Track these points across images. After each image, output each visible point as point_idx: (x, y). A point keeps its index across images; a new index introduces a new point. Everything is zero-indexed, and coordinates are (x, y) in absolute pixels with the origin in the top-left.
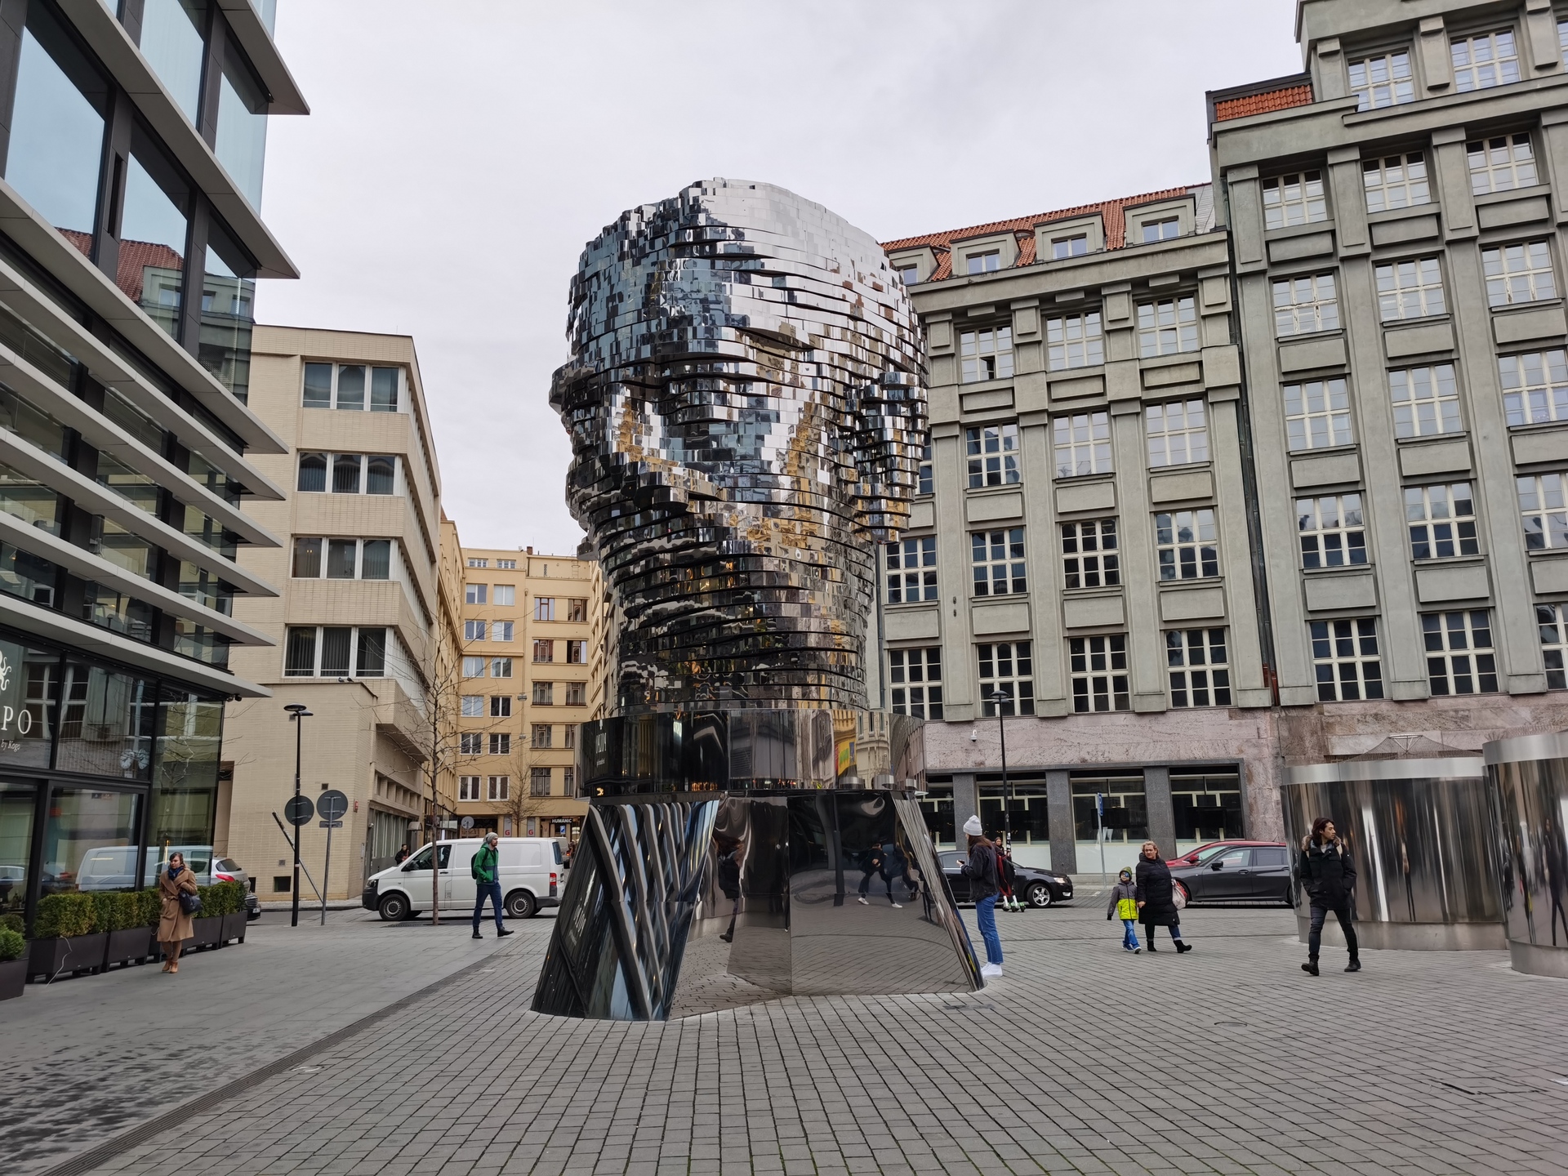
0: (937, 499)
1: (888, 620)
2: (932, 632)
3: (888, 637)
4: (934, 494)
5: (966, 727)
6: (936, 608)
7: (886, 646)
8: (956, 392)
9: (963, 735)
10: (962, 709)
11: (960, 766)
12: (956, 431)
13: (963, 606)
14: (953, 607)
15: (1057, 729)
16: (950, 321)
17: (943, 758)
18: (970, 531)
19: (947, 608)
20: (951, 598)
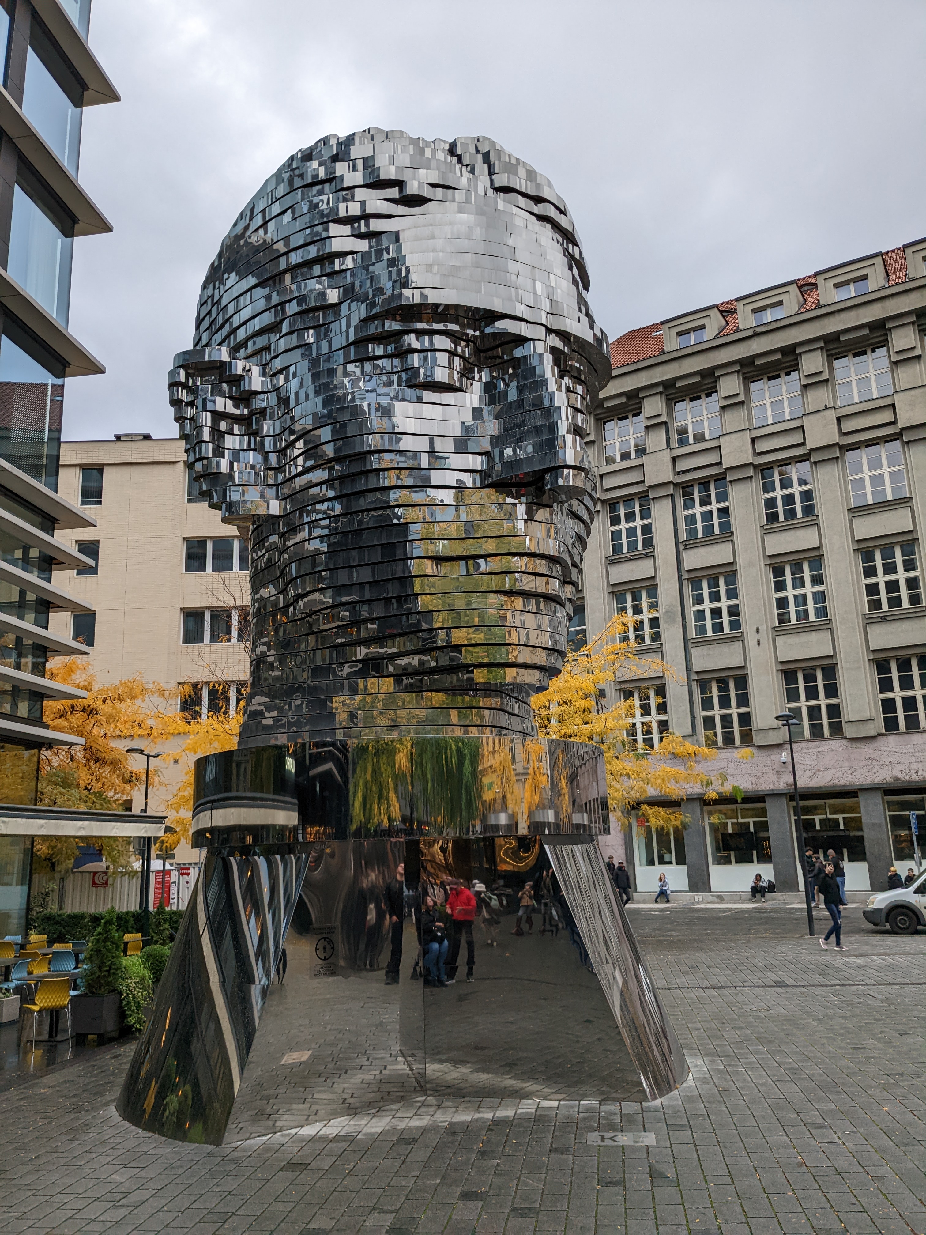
0: (735, 537)
1: (695, 652)
2: (736, 661)
3: (696, 669)
4: (732, 533)
5: (775, 750)
6: (740, 638)
7: (695, 677)
8: (748, 436)
9: (773, 757)
10: (771, 733)
11: (772, 787)
12: (751, 472)
13: (766, 635)
14: (757, 637)
15: (867, 750)
16: (738, 372)
17: (754, 780)
18: (769, 565)
19: (751, 638)
20: (755, 629)
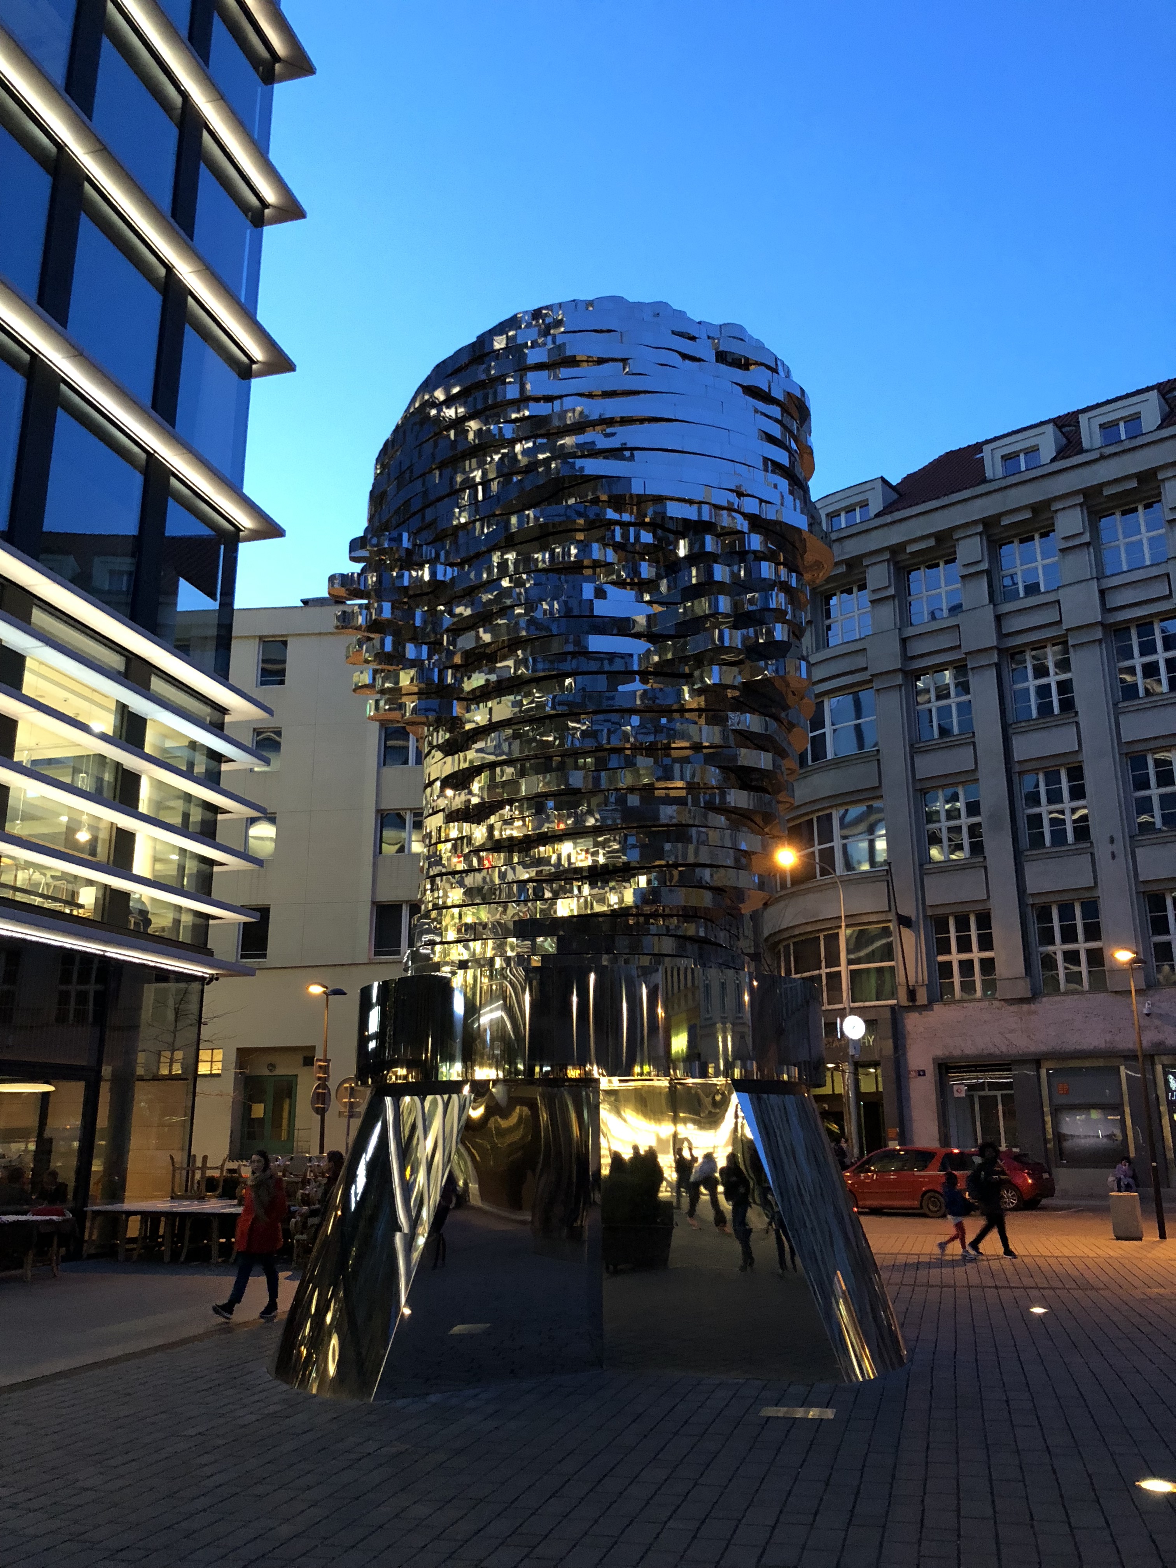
0: (1082, 719)
1: (1030, 870)
2: (1086, 881)
3: (1031, 890)
4: (1077, 713)
6: (1089, 850)
7: (1030, 901)
8: (1095, 586)
12: (1099, 633)
13: (1123, 846)
14: (1111, 848)
16: (1080, 505)
17: (1112, 1036)
18: (1126, 754)
19: (1102, 850)
20: (1108, 840)
